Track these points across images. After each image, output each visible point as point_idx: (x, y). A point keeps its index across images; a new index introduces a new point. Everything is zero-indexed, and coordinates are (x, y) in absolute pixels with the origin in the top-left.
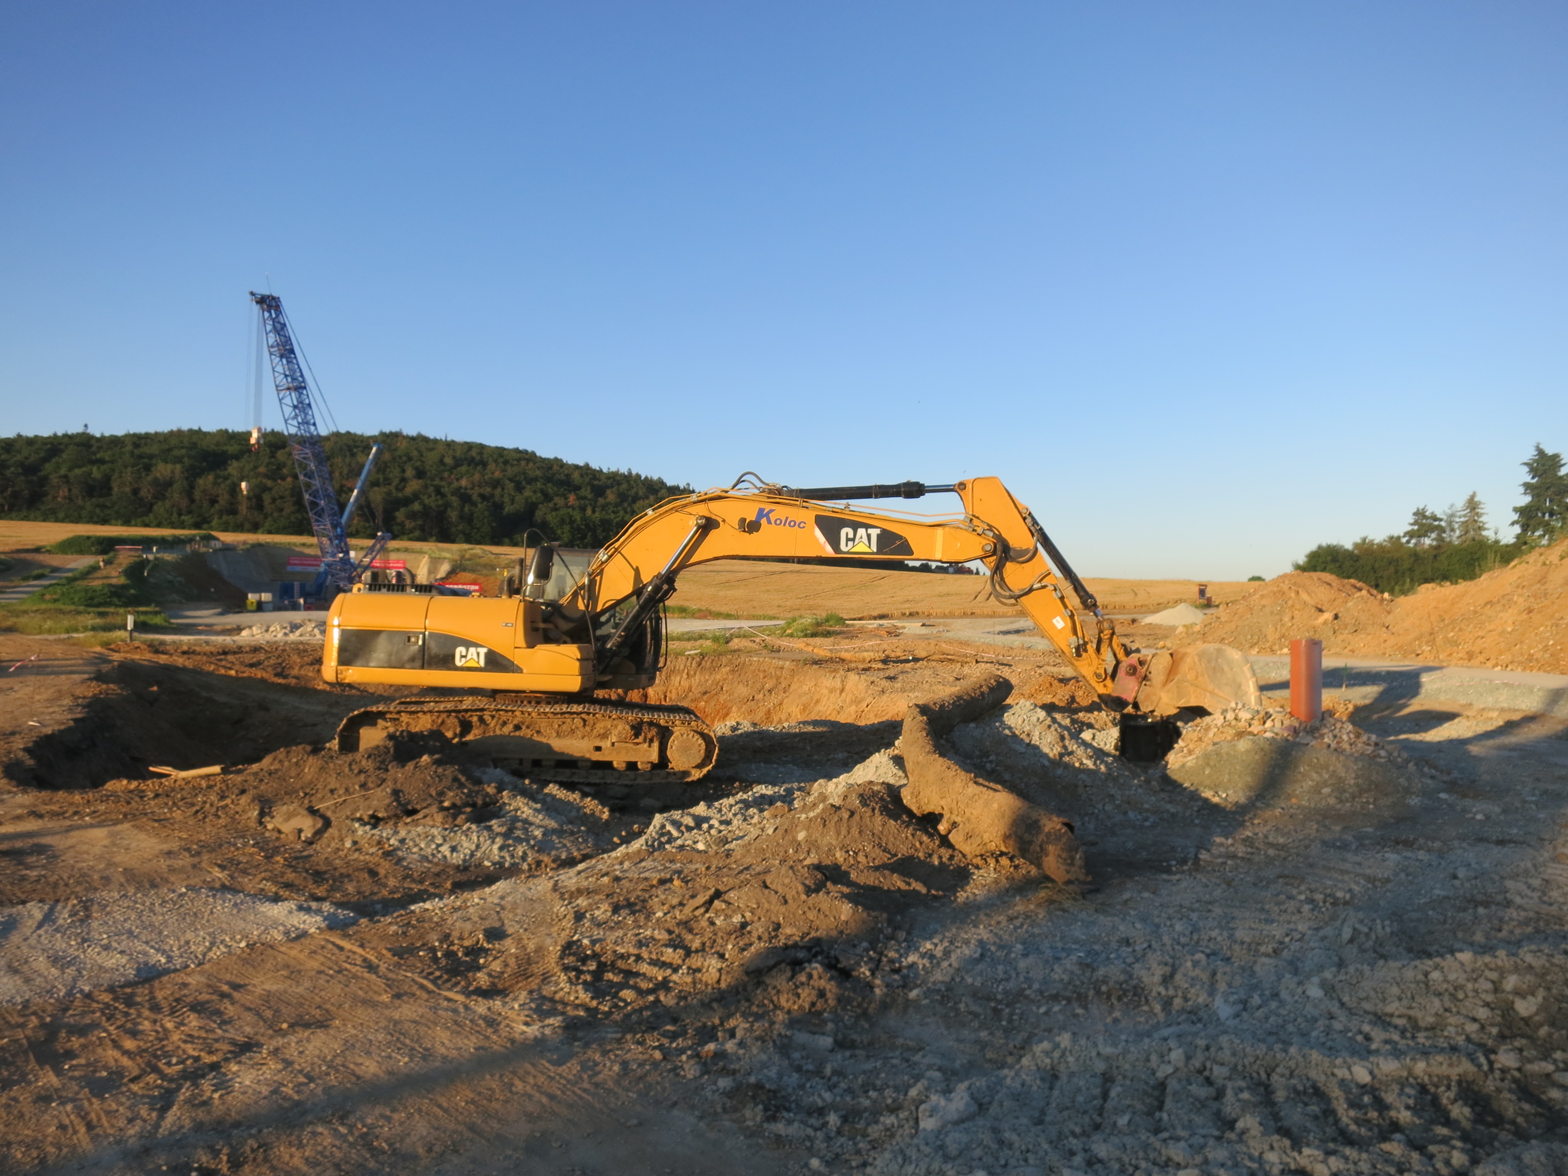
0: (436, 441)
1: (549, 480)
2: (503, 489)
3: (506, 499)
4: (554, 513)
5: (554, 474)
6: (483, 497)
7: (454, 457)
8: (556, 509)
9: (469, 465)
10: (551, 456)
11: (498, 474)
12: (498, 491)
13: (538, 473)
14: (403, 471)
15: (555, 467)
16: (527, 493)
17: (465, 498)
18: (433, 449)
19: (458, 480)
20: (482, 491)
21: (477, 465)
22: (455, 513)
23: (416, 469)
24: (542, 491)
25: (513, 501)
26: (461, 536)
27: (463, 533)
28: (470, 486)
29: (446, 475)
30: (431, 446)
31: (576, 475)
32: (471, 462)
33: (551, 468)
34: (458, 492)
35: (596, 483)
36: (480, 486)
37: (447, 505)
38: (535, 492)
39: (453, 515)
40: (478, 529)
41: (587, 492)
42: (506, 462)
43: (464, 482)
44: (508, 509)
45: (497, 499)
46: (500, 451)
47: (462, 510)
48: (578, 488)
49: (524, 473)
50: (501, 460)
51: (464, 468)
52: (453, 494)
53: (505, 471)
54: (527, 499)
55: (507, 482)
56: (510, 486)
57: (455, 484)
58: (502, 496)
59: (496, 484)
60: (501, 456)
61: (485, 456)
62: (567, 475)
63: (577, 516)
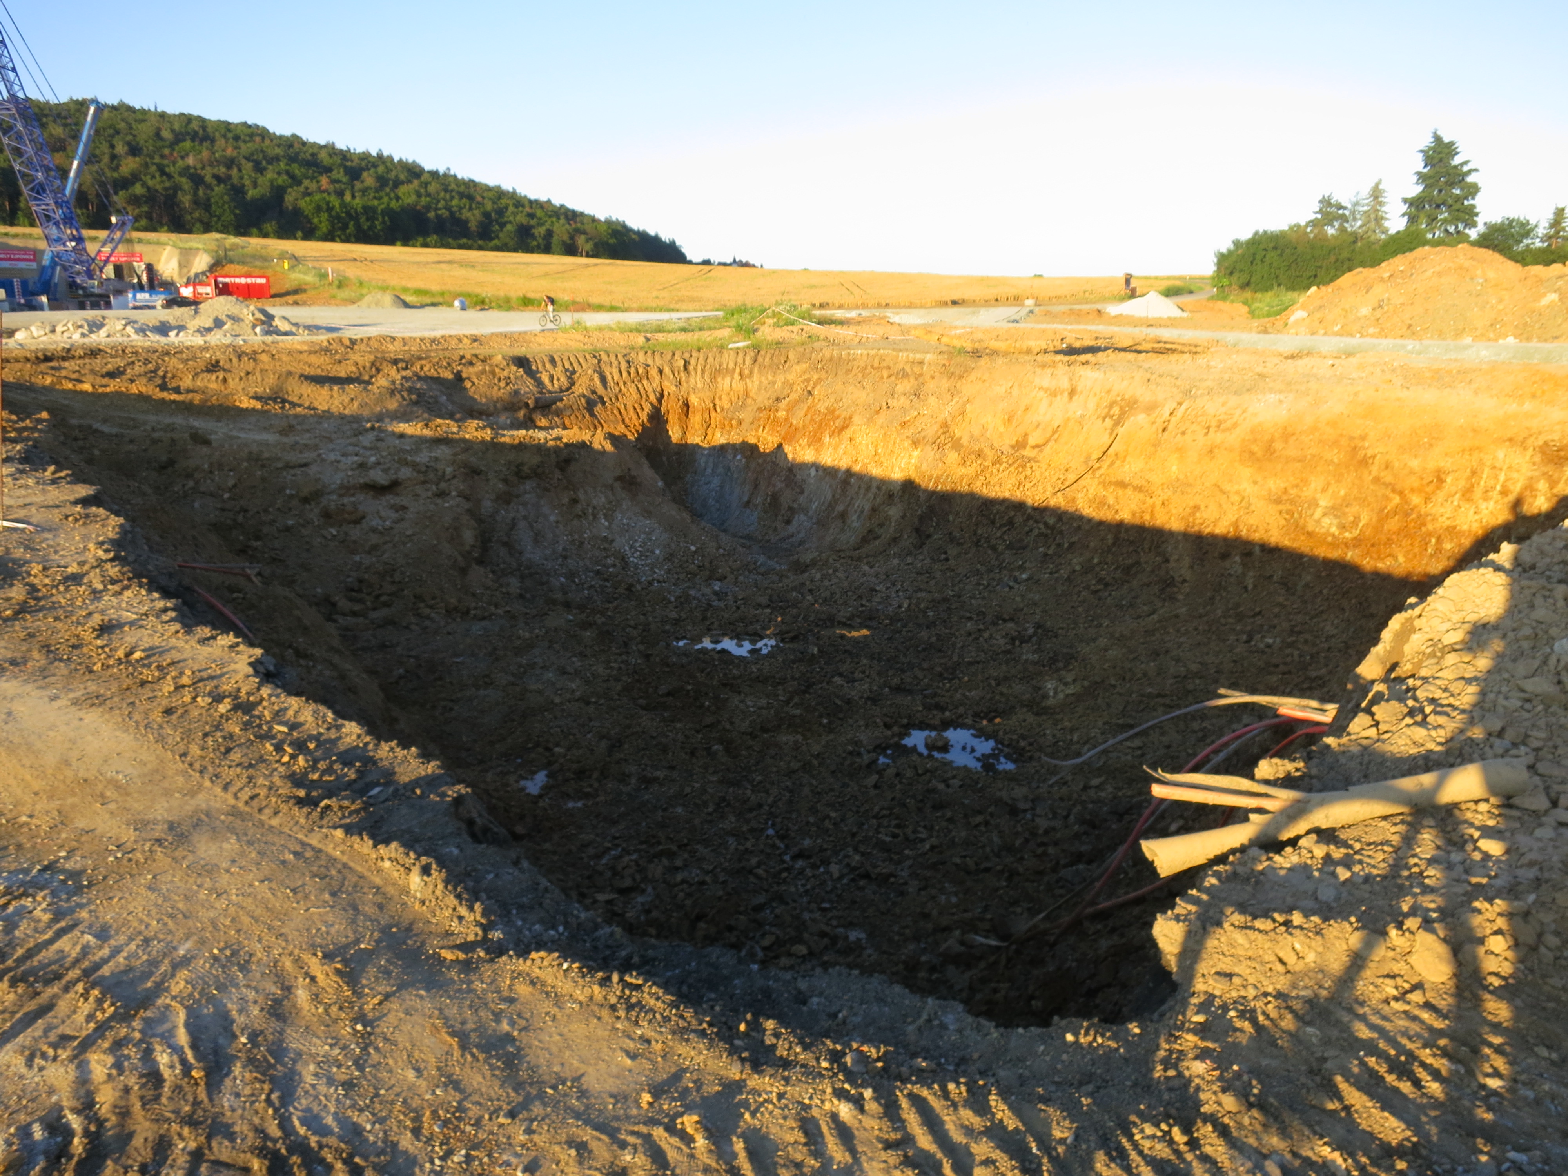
0: (144, 112)
1: (293, 159)
2: (240, 170)
3: (247, 182)
4: (307, 199)
5: (297, 154)
6: (218, 179)
7: (173, 131)
8: (307, 193)
9: (193, 140)
10: (287, 132)
11: (230, 152)
12: (234, 172)
13: (278, 151)
14: (112, 147)
15: (296, 145)
16: (270, 175)
17: (197, 180)
18: (144, 121)
19: (182, 158)
20: (215, 171)
21: (202, 140)
22: (188, 197)
23: (128, 143)
24: (287, 173)
25: (255, 185)
26: (198, 225)
27: (201, 221)
28: (199, 166)
29: (166, 151)
30: (140, 117)
31: (323, 155)
32: (194, 136)
33: (291, 146)
34: (185, 171)
35: (349, 164)
36: (211, 165)
37: (177, 188)
38: (279, 173)
39: (186, 200)
40: (219, 217)
41: (339, 174)
42: (237, 138)
43: (190, 161)
44: (251, 193)
45: (235, 181)
46: (226, 126)
47: (195, 194)
48: (328, 170)
49: (262, 151)
50: (230, 135)
51: (187, 144)
52: (181, 174)
53: (238, 148)
54: (272, 181)
55: (243, 161)
56: (248, 166)
57: (180, 163)
58: (241, 178)
59: (230, 163)
60: (229, 131)
61: (209, 130)
62: (313, 155)
63: (335, 202)
